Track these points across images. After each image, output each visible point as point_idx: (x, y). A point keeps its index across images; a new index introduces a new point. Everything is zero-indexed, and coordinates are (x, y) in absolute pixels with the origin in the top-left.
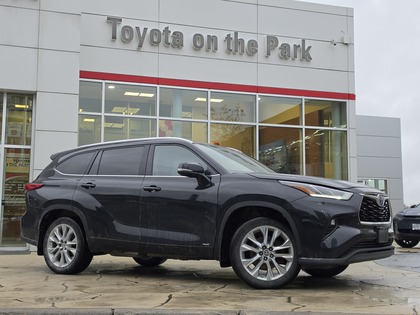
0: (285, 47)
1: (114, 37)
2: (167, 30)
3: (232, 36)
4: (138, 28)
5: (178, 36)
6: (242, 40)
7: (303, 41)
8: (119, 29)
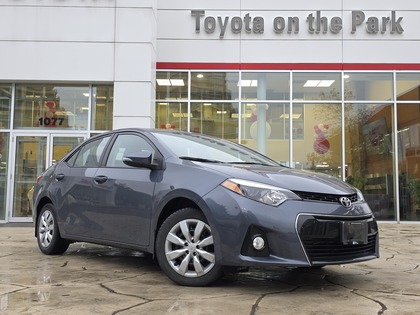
0: (373, 21)
1: (198, 29)
2: (247, 17)
3: (315, 15)
4: (219, 18)
5: (259, 21)
6: (325, 19)
7: (393, 13)
8: (202, 21)
